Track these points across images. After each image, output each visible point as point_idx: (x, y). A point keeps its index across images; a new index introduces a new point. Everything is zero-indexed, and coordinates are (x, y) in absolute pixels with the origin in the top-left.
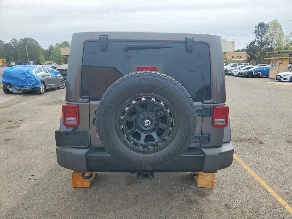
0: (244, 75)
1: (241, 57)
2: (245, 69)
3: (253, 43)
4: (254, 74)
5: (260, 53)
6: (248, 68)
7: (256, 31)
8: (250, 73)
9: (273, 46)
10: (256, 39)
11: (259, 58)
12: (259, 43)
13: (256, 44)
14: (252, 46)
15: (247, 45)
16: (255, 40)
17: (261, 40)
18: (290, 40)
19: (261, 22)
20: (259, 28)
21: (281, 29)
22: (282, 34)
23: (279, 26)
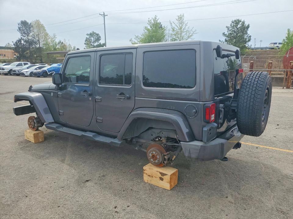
0: (38, 75)
1: (5, 55)
2: (36, 69)
3: (20, 41)
4: (49, 74)
5: (30, 51)
6: (40, 68)
7: (19, 28)
8: (44, 72)
9: (41, 46)
10: (22, 36)
11: (29, 57)
12: (25, 41)
13: (22, 42)
14: (20, 44)
15: (13, 42)
16: (21, 38)
17: (28, 39)
18: (55, 41)
19: (23, 20)
20: (22, 26)
21: (45, 30)
22: (47, 34)
23: (42, 26)
